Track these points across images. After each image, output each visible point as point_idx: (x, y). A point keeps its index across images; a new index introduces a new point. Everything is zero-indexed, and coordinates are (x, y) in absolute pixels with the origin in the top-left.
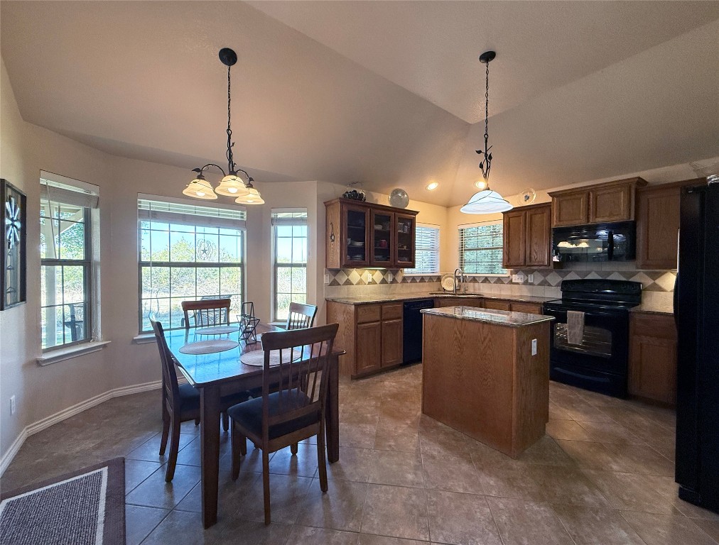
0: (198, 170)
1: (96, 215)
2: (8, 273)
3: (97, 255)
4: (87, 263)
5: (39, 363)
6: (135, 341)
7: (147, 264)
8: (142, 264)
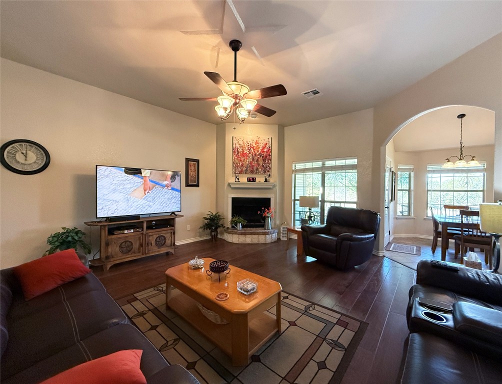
0: (448, 159)
1: (412, 174)
2: (387, 192)
3: (412, 188)
4: (409, 191)
5: (397, 218)
6: (425, 219)
7: (430, 191)
8: (428, 191)
